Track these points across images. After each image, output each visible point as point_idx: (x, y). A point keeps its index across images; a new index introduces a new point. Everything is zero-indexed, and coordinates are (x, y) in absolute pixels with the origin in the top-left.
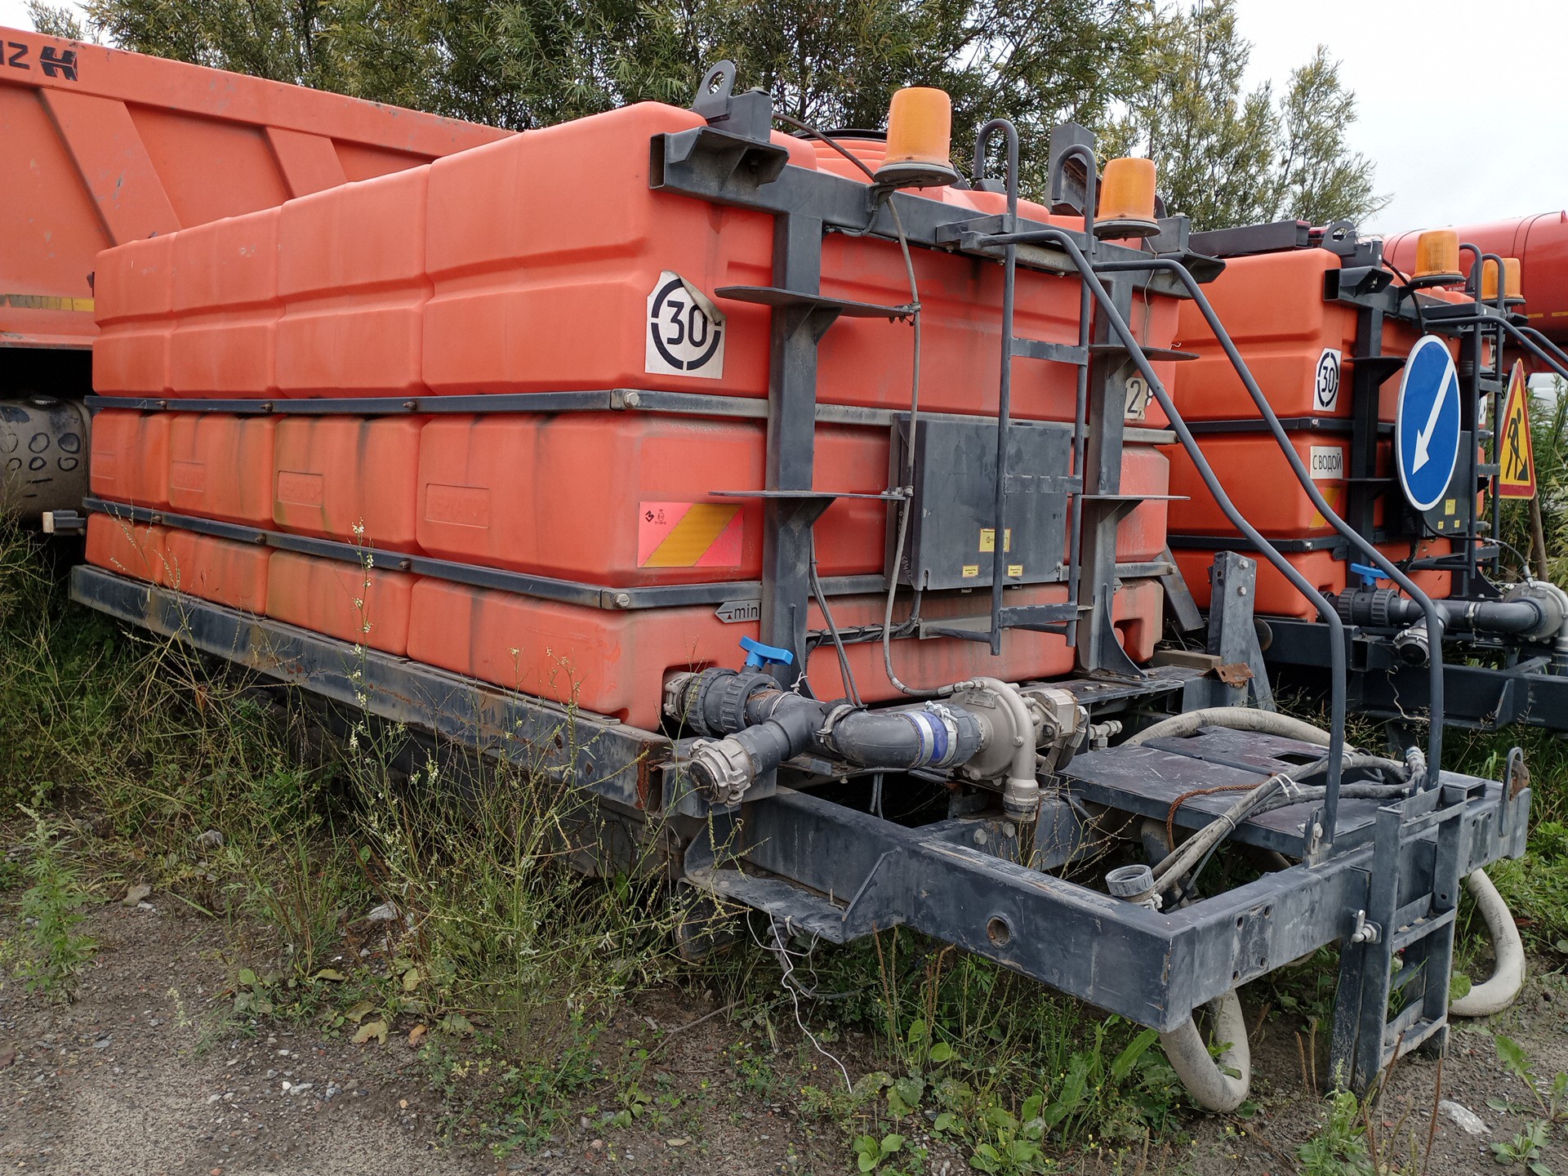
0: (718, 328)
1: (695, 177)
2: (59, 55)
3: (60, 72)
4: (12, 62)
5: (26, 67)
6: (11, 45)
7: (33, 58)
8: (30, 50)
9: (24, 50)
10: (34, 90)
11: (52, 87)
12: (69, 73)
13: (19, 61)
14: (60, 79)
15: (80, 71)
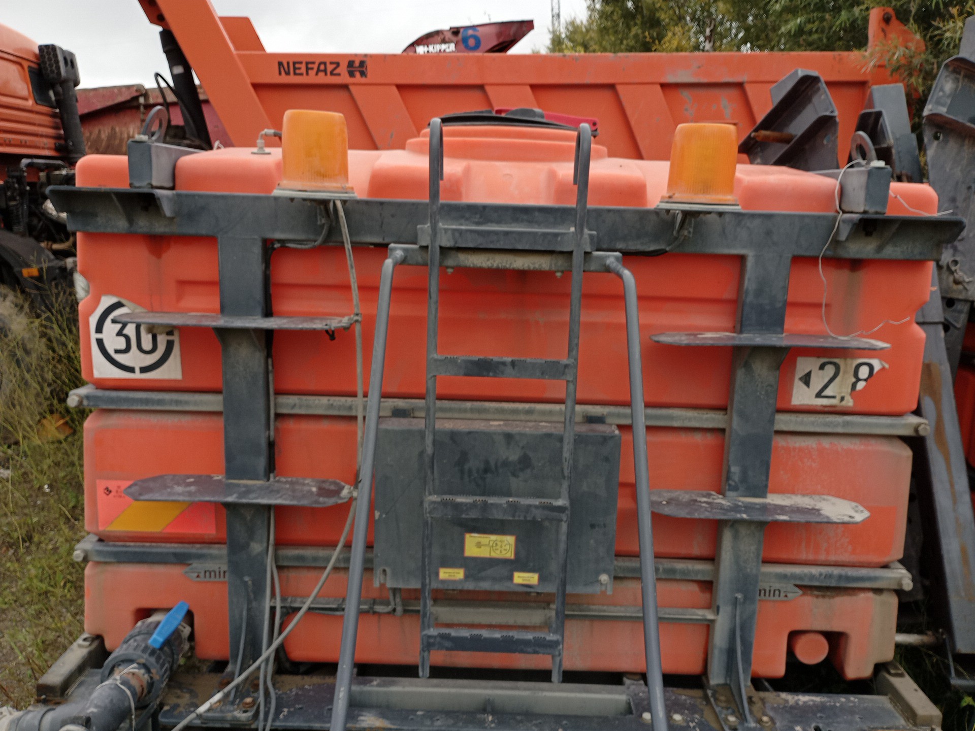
0: (170, 338)
1: (100, 220)
2: (357, 64)
3: (358, 74)
4: (332, 74)
5: (339, 75)
6: (331, 63)
7: (343, 69)
8: (341, 65)
9: (338, 65)
10: (345, 87)
11: (354, 84)
12: (363, 74)
13: (335, 72)
14: (358, 78)
15: (369, 72)
